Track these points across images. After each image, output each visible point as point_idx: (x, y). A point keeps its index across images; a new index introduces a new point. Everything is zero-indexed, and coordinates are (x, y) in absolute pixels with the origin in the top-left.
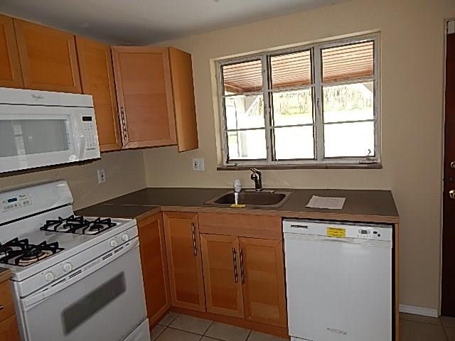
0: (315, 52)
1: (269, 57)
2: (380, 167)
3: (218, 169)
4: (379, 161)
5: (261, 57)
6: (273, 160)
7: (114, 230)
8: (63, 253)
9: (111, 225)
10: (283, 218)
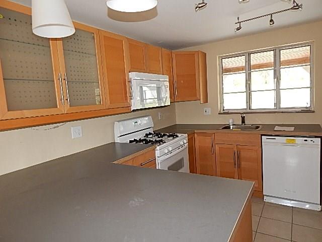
0: (277, 52)
1: (249, 54)
2: (314, 112)
3: (219, 114)
4: (313, 109)
5: (245, 54)
6: (250, 109)
7: (177, 139)
8: (164, 144)
9: (177, 136)
10: (262, 135)
